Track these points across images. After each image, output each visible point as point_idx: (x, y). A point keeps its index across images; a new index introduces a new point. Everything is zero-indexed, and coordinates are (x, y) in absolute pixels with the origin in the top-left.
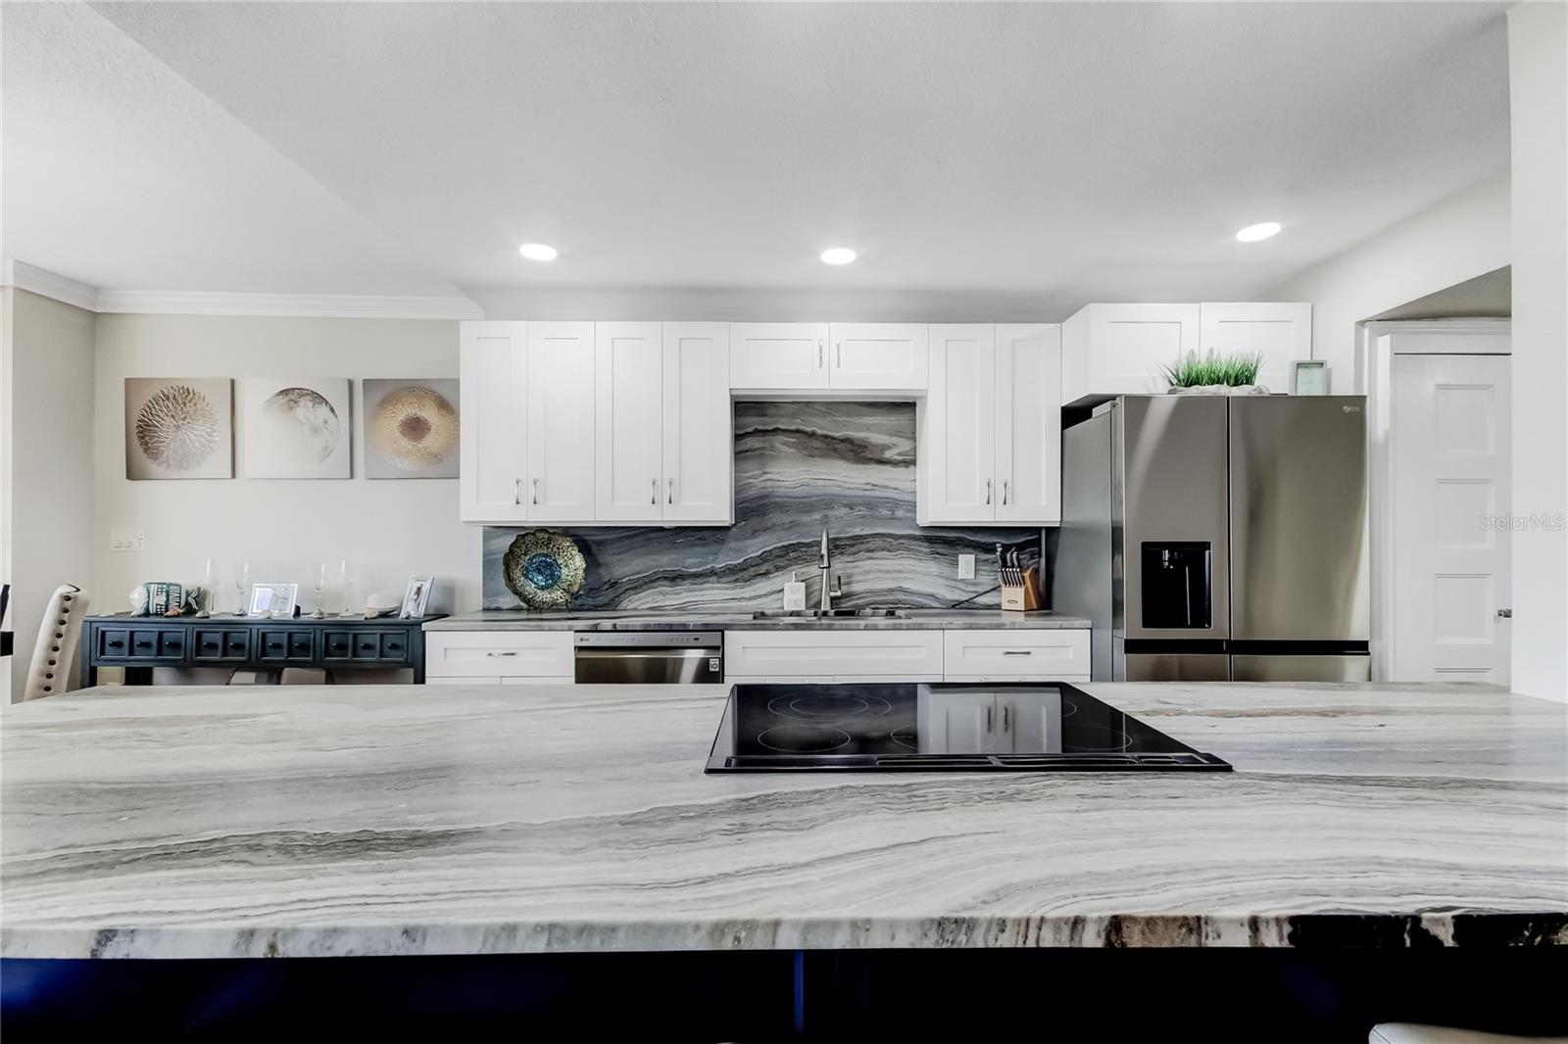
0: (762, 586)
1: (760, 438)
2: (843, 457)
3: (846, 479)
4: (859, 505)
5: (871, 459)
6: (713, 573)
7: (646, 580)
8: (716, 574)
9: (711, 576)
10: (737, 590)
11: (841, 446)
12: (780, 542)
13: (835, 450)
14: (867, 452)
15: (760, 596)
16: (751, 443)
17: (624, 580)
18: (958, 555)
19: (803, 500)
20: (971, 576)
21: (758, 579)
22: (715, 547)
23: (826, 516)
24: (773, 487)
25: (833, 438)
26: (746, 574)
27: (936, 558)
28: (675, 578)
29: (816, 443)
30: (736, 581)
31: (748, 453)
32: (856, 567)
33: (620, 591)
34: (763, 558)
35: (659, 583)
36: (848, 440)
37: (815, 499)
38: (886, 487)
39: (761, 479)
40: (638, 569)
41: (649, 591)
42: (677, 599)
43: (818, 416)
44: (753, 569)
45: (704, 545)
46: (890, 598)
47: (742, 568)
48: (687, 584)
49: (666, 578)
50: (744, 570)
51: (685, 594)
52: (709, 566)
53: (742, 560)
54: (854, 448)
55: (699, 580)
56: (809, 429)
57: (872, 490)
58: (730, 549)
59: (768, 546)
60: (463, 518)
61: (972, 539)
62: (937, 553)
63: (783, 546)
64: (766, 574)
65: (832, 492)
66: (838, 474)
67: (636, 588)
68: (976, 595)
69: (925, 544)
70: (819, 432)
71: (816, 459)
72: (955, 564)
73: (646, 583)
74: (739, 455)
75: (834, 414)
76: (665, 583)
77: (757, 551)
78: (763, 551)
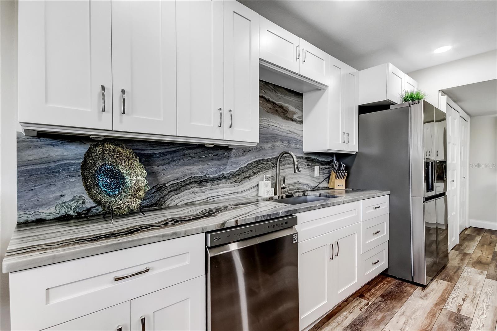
0: (248, 184)
2: (280, 115)
3: (280, 127)
4: (286, 140)
5: (289, 118)
6: (223, 177)
7: (183, 184)
8: (225, 178)
9: (222, 179)
10: (236, 188)
11: (279, 109)
12: (256, 158)
13: (277, 111)
14: (288, 114)
15: (246, 190)
17: (168, 185)
18: (314, 166)
19: (265, 136)
20: (318, 176)
21: (246, 180)
22: (224, 161)
23: (273, 145)
25: (276, 104)
26: (240, 178)
27: (308, 167)
28: (202, 181)
29: (269, 105)
30: (235, 182)
32: (284, 172)
33: (164, 193)
34: (248, 168)
35: (192, 185)
36: (281, 107)
37: (269, 135)
38: (294, 133)
40: (178, 175)
41: (185, 192)
42: (203, 196)
43: (270, 91)
44: (243, 174)
45: (218, 160)
46: (295, 187)
47: (237, 174)
48: (209, 185)
49: (196, 182)
50: (238, 175)
51: (208, 192)
52: (221, 173)
53: (237, 169)
54: (284, 111)
55: (216, 182)
56: (267, 97)
57: (289, 133)
58: (232, 162)
59: (250, 160)
61: (318, 159)
62: (309, 165)
63: (256, 161)
64: (249, 177)
65: (276, 133)
66: (278, 124)
67: (176, 190)
68: (319, 183)
69: (305, 161)
70: (271, 100)
71: (270, 114)
72: (313, 170)
73: (183, 186)
75: (276, 91)
76: (196, 185)
77: (245, 163)
78: (247, 163)
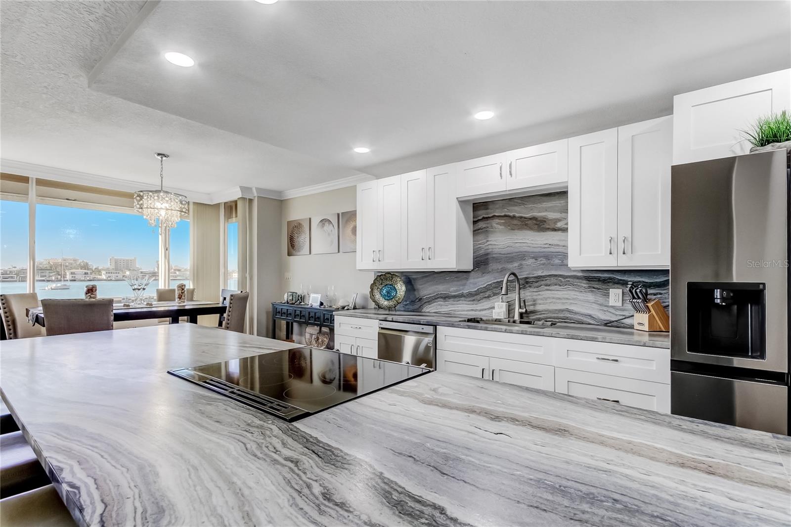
0: (486, 304)
1: (486, 222)
2: (531, 229)
3: (532, 242)
4: (541, 257)
5: (549, 229)
6: (462, 296)
7: (433, 298)
8: (464, 296)
9: (461, 297)
10: (475, 306)
11: (529, 222)
12: (496, 279)
13: (526, 225)
14: (545, 225)
15: (485, 309)
16: (481, 225)
17: (425, 298)
18: (609, 289)
19: (508, 255)
20: (620, 304)
21: (484, 300)
22: (464, 282)
23: (521, 265)
24: (493, 249)
25: (525, 218)
26: (478, 297)
27: (592, 291)
28: (446, 297)
29: (515, 222)
30: (474, 300)
31: (480, 231)
32: (539, 295)
33: (423, 303)
34: (487, 289)
35: (439, 300)
36: (534, 218)
37: (514, 254)
38: (558, 245)
39: (486, 244)
40: (431, 292)
41: (435, 303)
42: (446, 308)
43: (516, 206)
44: (482, 294)
45: (458, 281)
46: (561, 315)
47: (477, 293)
48: (451, 301)
49: (441, 297)
50: (476, 295)
51: (450, 306)
52: (461, 292)
53: (476, 289)
54: (538, 223)
55: (456, 299)
56: (511, 214)
57: (549, 247)
58: (470, 283)
59: (490, 282)
60: (357, 269)
61: (620, 278)
62: (594, 288)
63: (498, 282)
64: (489, 297)
65: (524, 250)
66: (528, 239)
67: (429, 301)
68: (624, 317)
69: (585, 282)
70: (517, 215)
71: (516, 231)
72: (607, 295)
73: (433, 300)
74: (476, 232)
75: (526, 203)
76: (441, 300)
77: (484, 284)
78: (487, 284)
